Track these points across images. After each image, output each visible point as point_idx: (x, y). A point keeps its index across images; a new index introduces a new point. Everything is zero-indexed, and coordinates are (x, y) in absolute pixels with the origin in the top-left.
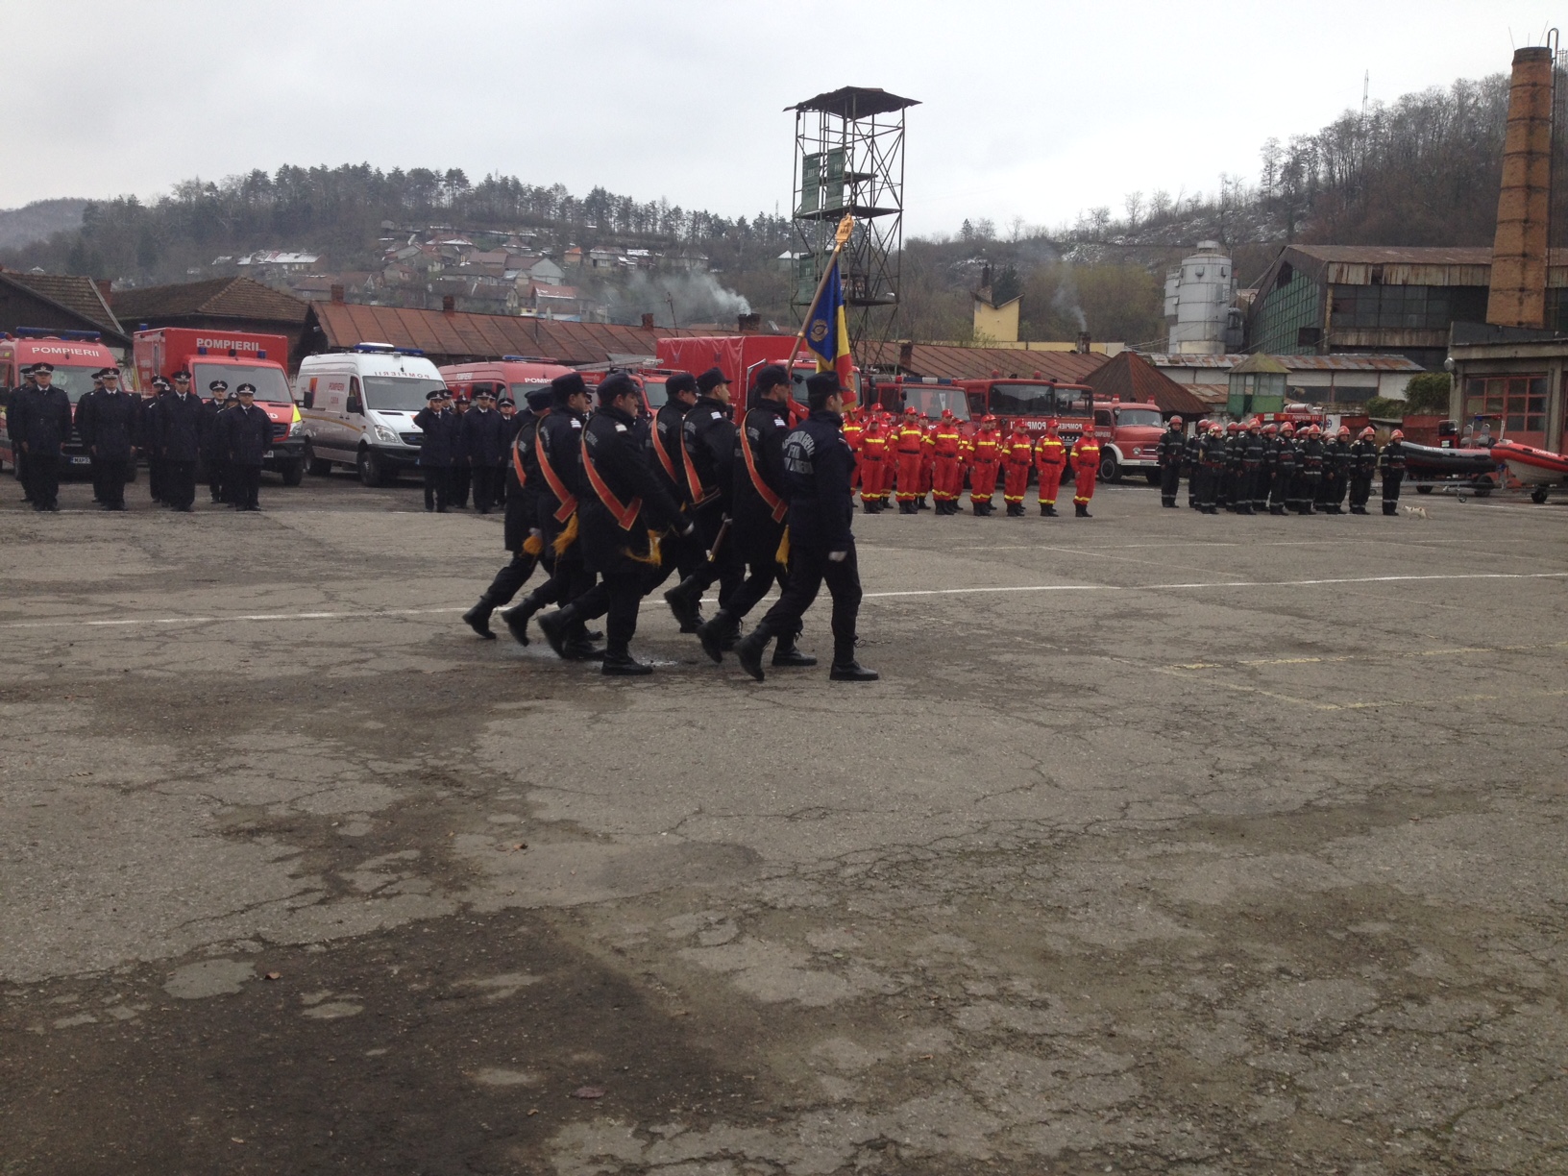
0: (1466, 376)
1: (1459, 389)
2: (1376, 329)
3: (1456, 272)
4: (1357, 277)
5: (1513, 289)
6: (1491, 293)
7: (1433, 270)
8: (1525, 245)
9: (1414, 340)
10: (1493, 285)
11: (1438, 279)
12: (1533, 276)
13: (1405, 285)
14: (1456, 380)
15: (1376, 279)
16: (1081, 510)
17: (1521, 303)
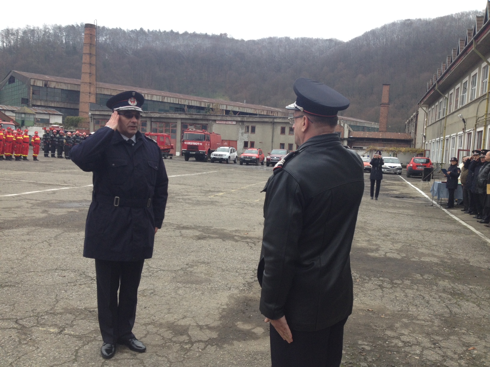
1: (92, 123)
2: (46, 101)
3: (69, 85)
4: (40, 84)
5: (87, 93)
6: (81, 93)
7: (63, 84)
8: (90, 80)
9: (58, 105)
10: (81, 91)
11: (64, 87)
12: (93, 90)
13: (54, 88)
14: (91, 120)
15: (46, 85)
17: (90, 97)
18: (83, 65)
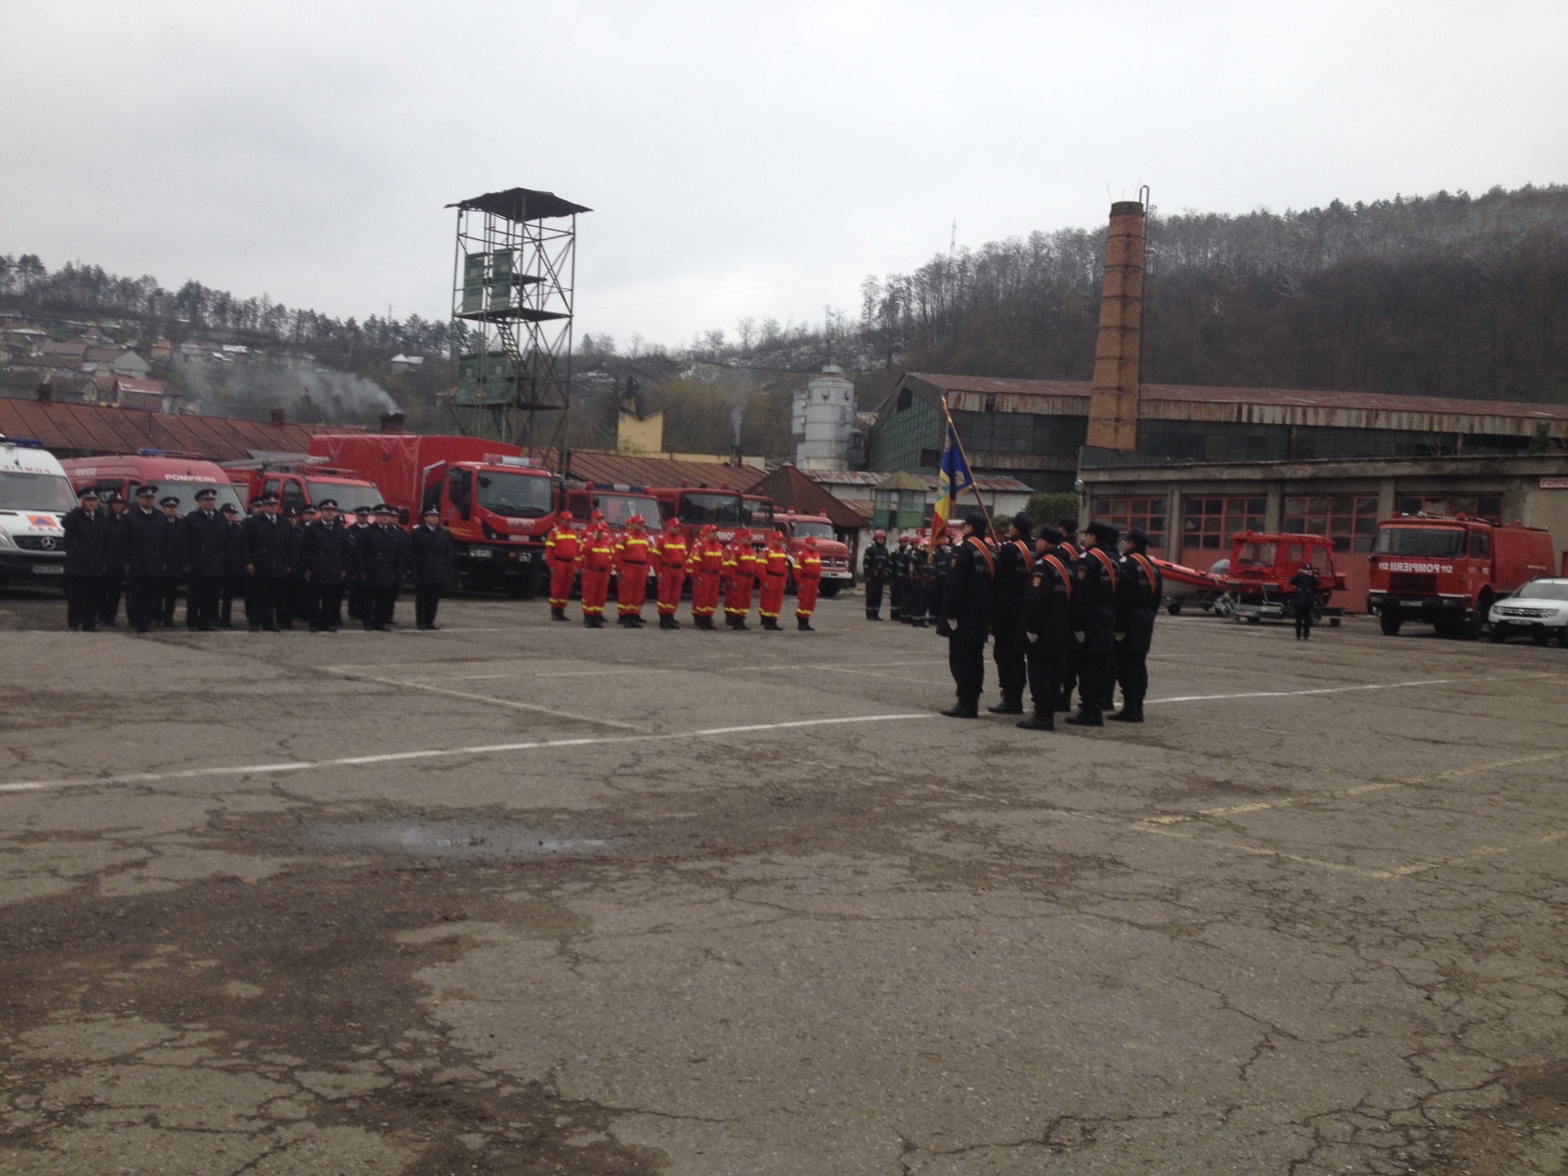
0: (1093, 497)
1: (1087, 509)
2: (990, 452)
3: (1059, 403)
4: (972, 404)
5: (1110, 419)
6: (1091, 422)
7: (1040, 401)
8: (1120, 380)
9: (1022, 463)
10: (1092, 414)
11: (1043, 408)
12: (1126, 408)
13: (1014, 413)
14: (1084, 500)
15: (989, 406)
16: (803, 623)
17: (1117, 432)
18: (1101, 334)
